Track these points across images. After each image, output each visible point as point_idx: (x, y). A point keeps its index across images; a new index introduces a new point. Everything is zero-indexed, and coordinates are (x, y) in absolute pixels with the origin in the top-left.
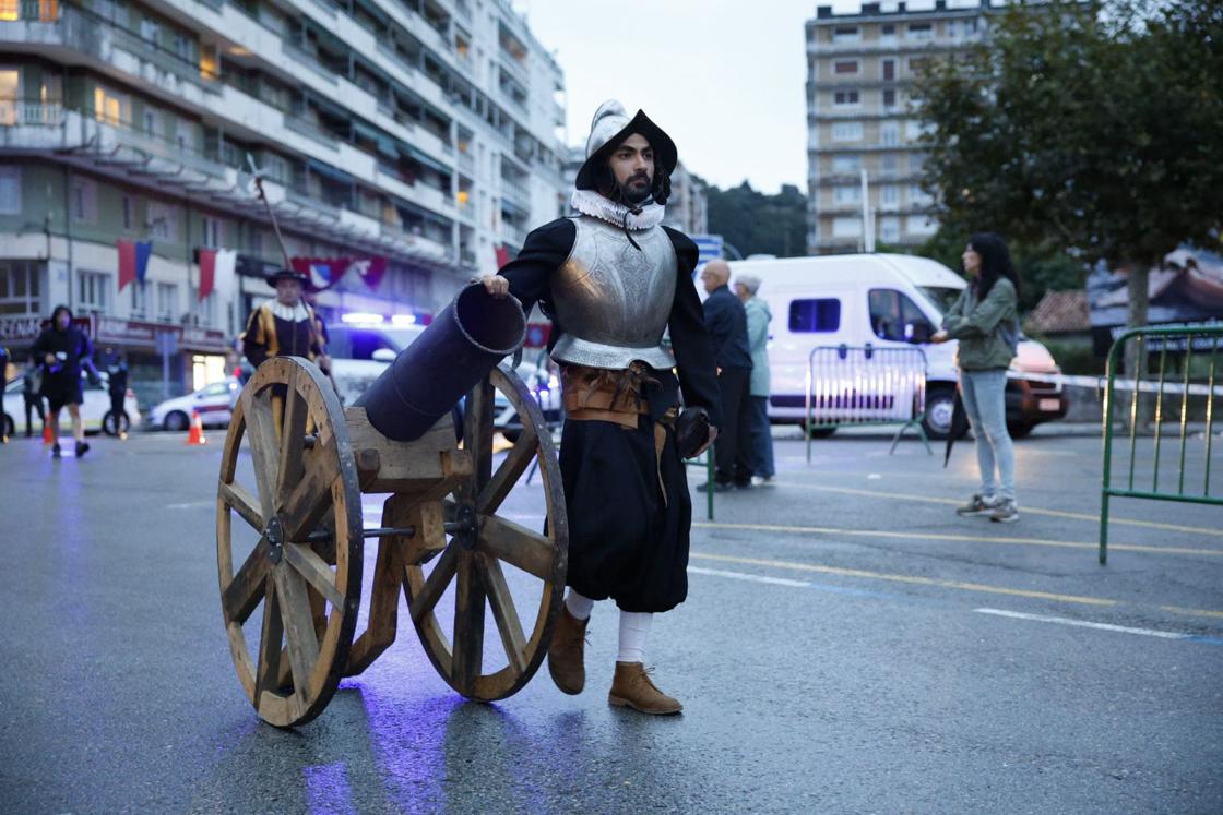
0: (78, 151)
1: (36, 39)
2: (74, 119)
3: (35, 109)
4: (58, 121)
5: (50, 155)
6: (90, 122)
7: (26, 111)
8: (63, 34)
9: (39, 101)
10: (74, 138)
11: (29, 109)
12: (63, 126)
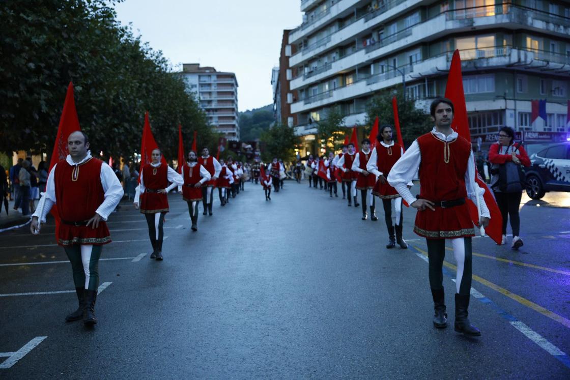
0: (516, 64)
1: (499, 22)
2: (515, 53)
3: (501, 49)
4: (507, 54)
5: (505, 67)
6: (522, 52)
7: (497, 51)
8: (510, 18)
9: (502, 46)
10: (514, 59)
11: (498, 50)
12: (510, 55)
